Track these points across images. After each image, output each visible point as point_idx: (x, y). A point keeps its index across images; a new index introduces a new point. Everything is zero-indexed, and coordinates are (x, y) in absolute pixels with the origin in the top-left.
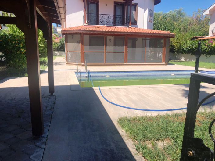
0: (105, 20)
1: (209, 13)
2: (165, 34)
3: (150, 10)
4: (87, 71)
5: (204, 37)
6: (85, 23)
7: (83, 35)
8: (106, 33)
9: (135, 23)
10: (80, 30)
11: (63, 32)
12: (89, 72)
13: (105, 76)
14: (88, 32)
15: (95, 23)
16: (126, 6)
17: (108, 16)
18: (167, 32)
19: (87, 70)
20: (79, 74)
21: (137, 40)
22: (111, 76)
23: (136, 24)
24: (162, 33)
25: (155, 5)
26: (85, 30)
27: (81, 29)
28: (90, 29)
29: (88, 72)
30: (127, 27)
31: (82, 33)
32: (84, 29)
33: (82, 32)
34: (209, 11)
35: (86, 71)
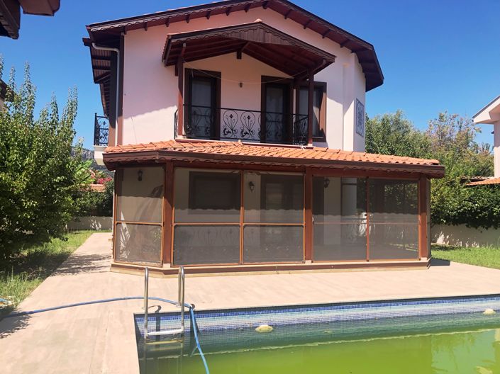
0: (238, 127)
1: (489, 118)
2: (425, 166)
3: (359, 102)
4: (187, 309)
5: (483, 178)
6: (180, 134)
7: (174, 167)
8: (247, 162)
9: (320, 137)
10: (163, 152)
11: (108, 160)
12: (191, 314)
13: (253, 328)
14: (191, 159)
15: (209, 135)
16: (295, 90)
17: (247, 114)
18: (429, 162)
19: (183, 305)
20: (153, 324)
21: (326, 186)
22: (275, 326)
23: (324, 140)
24: (415, 163)
25: (367, 91)
26: (181, 153)
27: (169, 149)
28: (196, 150)
29: (189, 313)
30: (302, 147)
31: (171, 161)
32: (177, 150)
33: (169, 158)
34: (490, 113)
35: (179, 309)
